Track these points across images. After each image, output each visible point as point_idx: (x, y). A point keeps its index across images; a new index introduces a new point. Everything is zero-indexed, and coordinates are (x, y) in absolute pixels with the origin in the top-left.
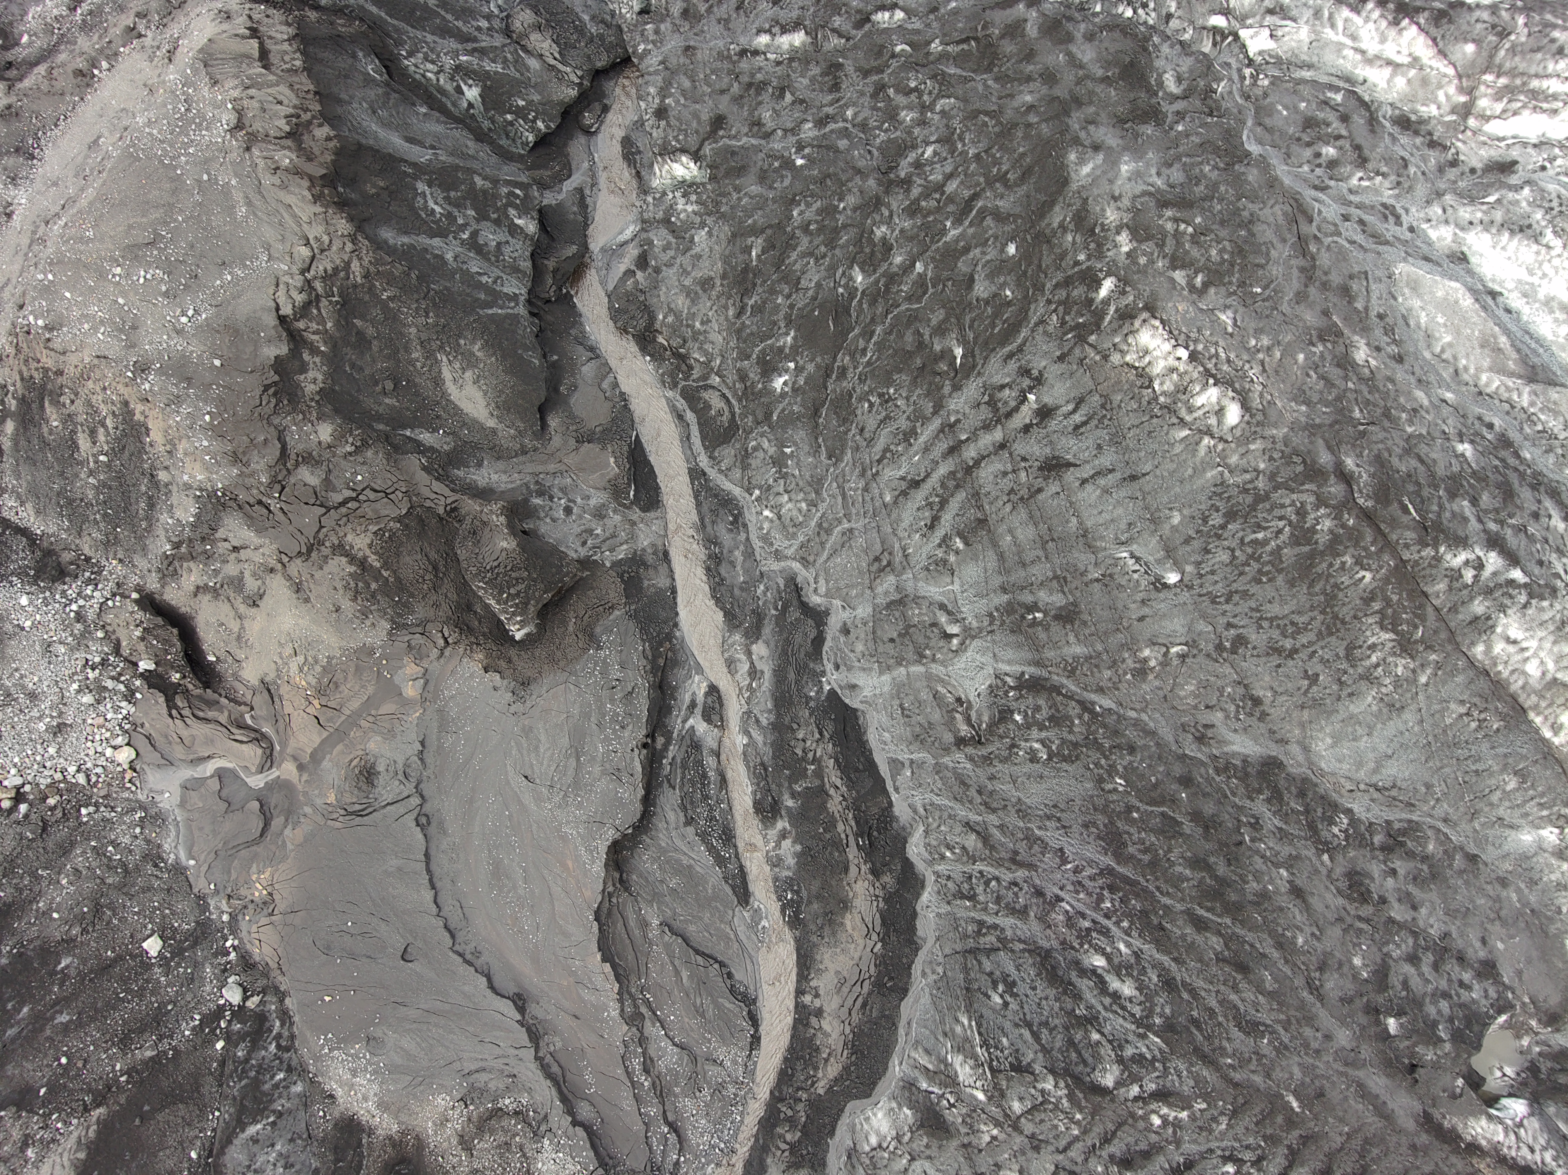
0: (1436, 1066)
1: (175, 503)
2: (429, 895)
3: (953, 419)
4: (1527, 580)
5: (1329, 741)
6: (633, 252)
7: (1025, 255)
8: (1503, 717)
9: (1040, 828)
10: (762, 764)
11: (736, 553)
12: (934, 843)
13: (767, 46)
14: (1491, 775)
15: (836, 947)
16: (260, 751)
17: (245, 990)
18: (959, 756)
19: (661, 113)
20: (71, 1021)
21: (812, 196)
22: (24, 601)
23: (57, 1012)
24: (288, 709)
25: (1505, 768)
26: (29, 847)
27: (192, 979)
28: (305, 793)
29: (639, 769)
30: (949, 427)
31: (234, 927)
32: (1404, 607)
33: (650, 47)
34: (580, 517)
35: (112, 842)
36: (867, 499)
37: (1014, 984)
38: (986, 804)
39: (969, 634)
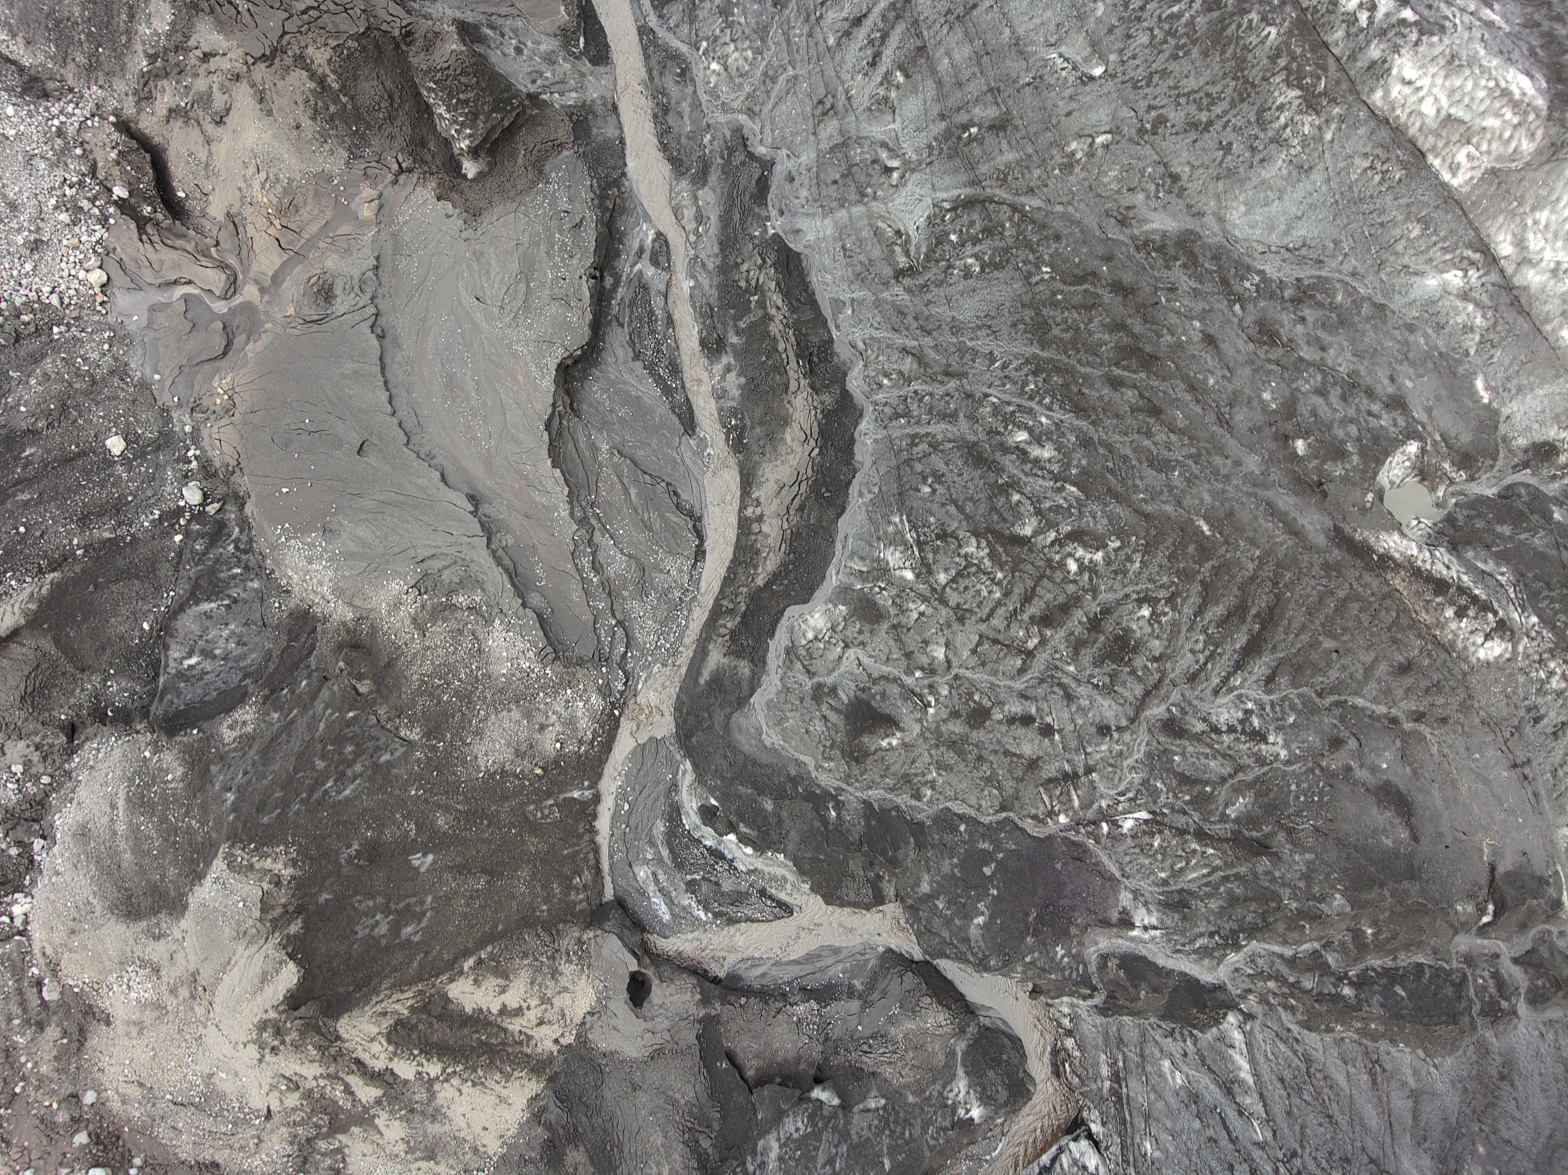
0: (1345, 480)
1: (153, 11)
2: (383, 396)
4: (1417, 17)
5: (1242, 208)
8: (1404, 165)
9: (971, 339)
10: (708, 304)
11: (684, 105)
12: (873, 374)
14: (1396, 225)
15: (776, 459)
16: (223, 277)
17: (205, 496)
18: (898, 290)
20: (32, 499)
22: (10, 110)
23: (18, 491)
24: (251, 232)
25: (1408, 218)
26: (2, 353)
27: (154, 479)
28: (266, 313)
29: (588, 294)
31: (196, 437)
32: (1308, 59)
34: (531, 59)
35: (81, 357)
36: (812, 44)
37: (942, 475)
38: (922, 328)
39: (909, 168)
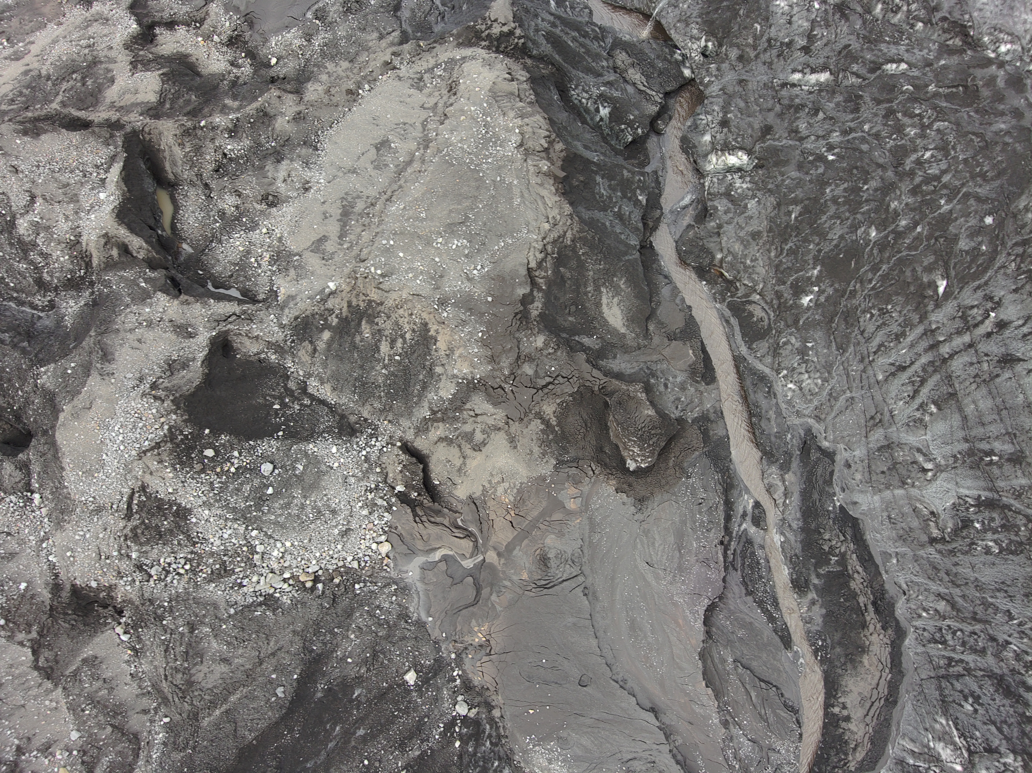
1: (441, 386)
2: (595, 642)
3: (934, 327)
6: (691, 211)
7: (1000, 224)
9: (992, 597)
10: (796, 555)
11: (771, 412)
12: (914, 607)
13: (799, 80)
15: (857, 676)
16: (470, 544)
17: (468, 705)
18: (931, 550)
19: (724, 123)
20: (366, 734)
21: (841, 179)
22: (333, 449)
23: (356, 728)
24: (491, 516)
26: (327, 615)
27: (437, 699)
28: (504, 572)
29: (721, 559)
30: (929, 332)
31: (459, 662)
33: (713, 79)
34: (673, 390)
35: (378, 607)
36: (864, 377)
37: (979, 697)
38: (952, 582)
39: (939, 469)
